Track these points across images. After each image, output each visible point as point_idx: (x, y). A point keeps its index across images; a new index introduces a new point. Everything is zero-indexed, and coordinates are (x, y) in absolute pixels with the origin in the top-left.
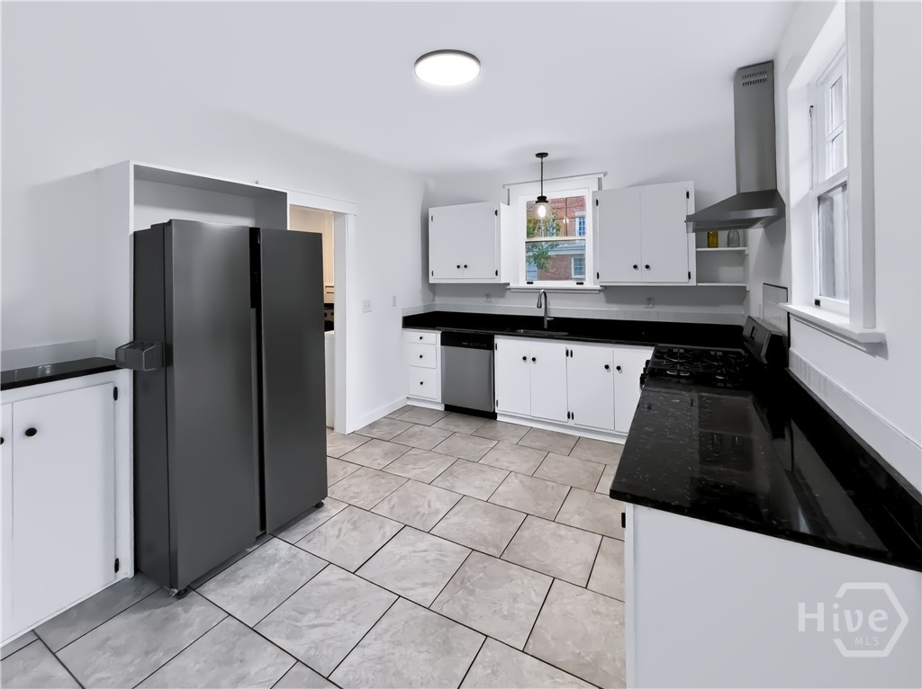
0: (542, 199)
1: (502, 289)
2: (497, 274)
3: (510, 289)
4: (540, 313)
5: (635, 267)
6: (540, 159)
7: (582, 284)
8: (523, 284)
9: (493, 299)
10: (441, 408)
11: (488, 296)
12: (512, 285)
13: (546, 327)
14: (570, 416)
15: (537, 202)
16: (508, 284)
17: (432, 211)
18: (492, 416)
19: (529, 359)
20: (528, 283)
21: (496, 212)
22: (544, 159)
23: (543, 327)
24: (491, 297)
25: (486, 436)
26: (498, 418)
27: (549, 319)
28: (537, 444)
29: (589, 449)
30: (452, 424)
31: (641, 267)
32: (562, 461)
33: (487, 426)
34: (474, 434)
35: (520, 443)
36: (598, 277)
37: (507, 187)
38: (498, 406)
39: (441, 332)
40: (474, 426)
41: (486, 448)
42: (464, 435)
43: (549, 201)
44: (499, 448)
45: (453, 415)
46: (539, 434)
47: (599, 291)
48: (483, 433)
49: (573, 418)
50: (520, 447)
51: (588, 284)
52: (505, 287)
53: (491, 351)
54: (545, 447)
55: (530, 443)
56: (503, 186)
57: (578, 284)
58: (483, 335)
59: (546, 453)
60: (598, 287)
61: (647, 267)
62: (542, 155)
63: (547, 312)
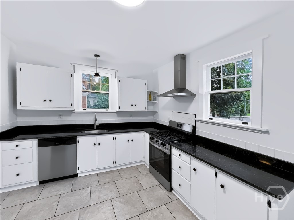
0: (97, 75)
1: (70, 112)
2: (71, 105)
3: (75, 112)
4: (92, 122)
5: (132, 105)
7: (108, 110)
8: (81, 110)
10: (37, 184)
11: (60, 116)
12: (76, 111)
13: (95, 128)
15: (94, 75)
16: (74, 110)
17: (19, 65)
20: (83, 109)
21: (71, 75)
22: (98, 58)
23: (94, 128)
24: (62, 116)
25: (81, 188)
26: (79, 175)
27: (97, 125)
28: (107, 180)
29: (125, 173)
30: (53, 191)
31: (134, 105)
32: (123, 183)
33: (76, 182)
34: (73, 190)
35: (100, 183)
36: (119, 108)
37: (73, 65)
38: (79, 170)
39: (37, 139)
40: (69, 186)
41: (87, 194)
42: (67, 194)
43: (99, 76)
44: (94, 191)
45: (47, 185)
46: (103, 175)
47: (115, 113)
48: (78, 187)
49: (115, 163)
50: (102, 185)
51: (110, 110)
52: (72, 112)
53: (76, 144)
54: (111, 180)
55: (104, 181)
56: (71, 64)
57: (106, 110)
58: (70, 137)
59: (114, 182)
60: (115, 111)
61: (135, 105)
62: (97, 56)
63: (95, 122)
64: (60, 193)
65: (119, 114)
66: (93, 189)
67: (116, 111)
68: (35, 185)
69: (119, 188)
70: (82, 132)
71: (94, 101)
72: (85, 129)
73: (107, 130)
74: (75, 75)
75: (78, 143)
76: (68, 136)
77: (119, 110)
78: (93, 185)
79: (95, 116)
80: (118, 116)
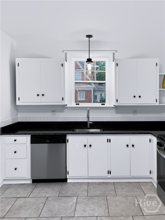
0: (89, 60)
1: (63, 108)
2: (63, 99)
3: (67, 108)
4: (85, 120)
5: (135, 97)
6: (88, 39)
7: (104, 104)
8: (74, 105)
9: (56, 114)
11: (53, 111)
12: (68, 106)
13: (89, 127)
14: (109, 172)
15: (86, 62)
16: (66, 105)
17: (17, 61)
18: (65, 180)
19: (88, 146)
20: (76, 104)
21: (62, 64)
22: (90, 39)
23: (87, 127)
24: (55, 112)
25: (68, 195)
26: (68, 181)
27: (90, 123)
28: (98, 193)
29: (122, 189)
30: (42, 192)
31: (137, 97)
32: (116, 201)
33: (65, 188)
34: (60, 196)
35: (89, 195)
36: (117, 101)
37: (65, 52)
38: (68, 174)
39: (30, 135)
40: (57, 190)
41: (73, 204)
42: (54, 198)
43: (92, 62)
44: (80, 202)
45: (39, 185)
46: (94, 186)
47: (113, 108)
48: (65, 193)
49: (110, 173)
50: (91, 197)
51: (107, 105)
52: (64, 106)
53: (65, 144)
54: (103, 194)
55: (94, 193)
56: (63, 51)
57: (102, 104)
58: (60, 135)
59: (105, 197)
60: (112, 106)
61: (140, 97)
62: (89, 36)
63: (89, 119)
64: (47, 196)
65: (118, 109)
66: (80, 200)
67: (114, 105)
68: (30, 183)
69: (110, 205)
70: (73, 131)
71: (101, 95)
72: (77, 127)
73: (102, 130)
74: (66, 64)
75: (68, 142)
76: (58, 134)
77: (117, 104)
78: (80, 195)
79: (88, 112)
80: (117, 112)
